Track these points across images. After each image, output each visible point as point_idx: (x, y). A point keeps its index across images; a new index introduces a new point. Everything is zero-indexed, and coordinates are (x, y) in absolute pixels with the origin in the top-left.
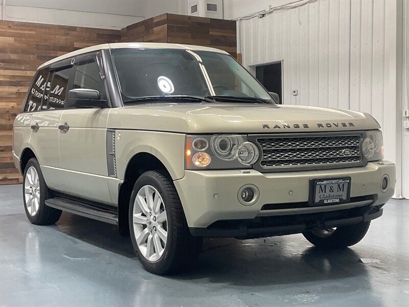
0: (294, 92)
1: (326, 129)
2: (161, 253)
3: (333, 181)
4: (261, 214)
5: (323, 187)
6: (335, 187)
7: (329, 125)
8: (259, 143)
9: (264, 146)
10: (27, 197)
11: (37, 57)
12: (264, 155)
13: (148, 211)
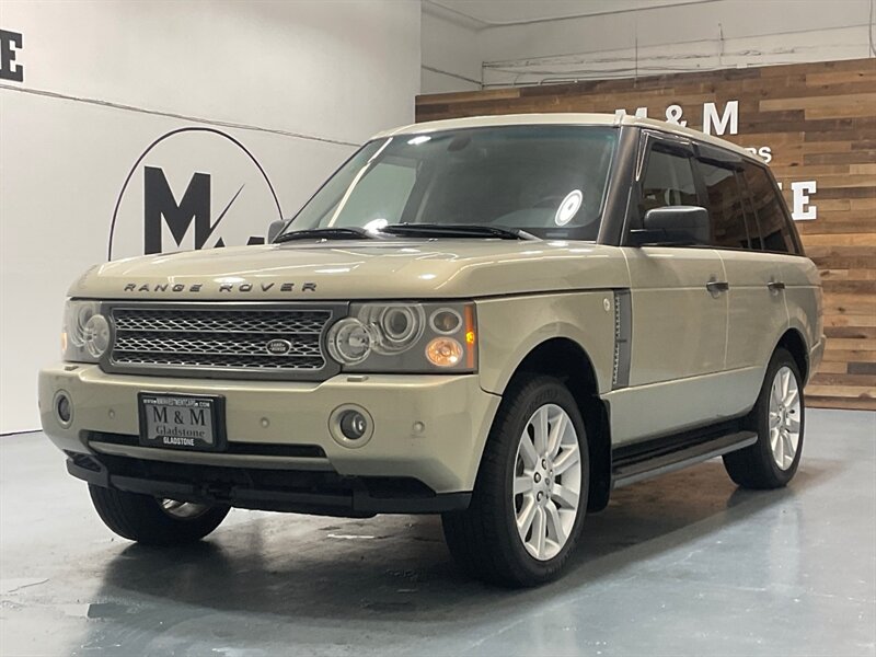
1: (234, 294)
3: (177, 402)
5: (160, 410)
6: (186, 415)
7: (245, 288)
8: (113, 318)
9: (120, 324)
12: (118, 342)
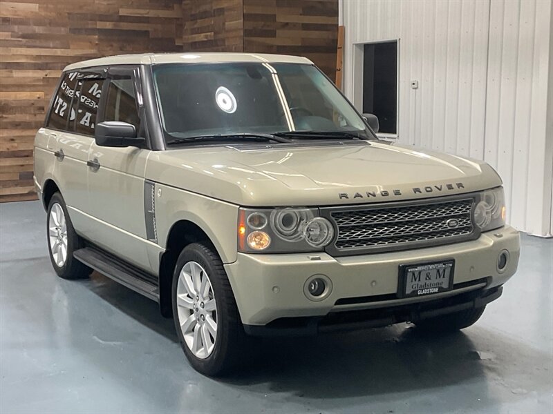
0: (414, 84)
1: (424, 194)
2: (210, 350)
3: (431, 267)
4: (335, 309)
5: (416, 274)
6: (433, 274)
7: (429, 190)
8: (333, 219)
9: (341, 222)
10: (53, 241)
11: (70, 29)
12: (340, 234)
13: (195, 293)
